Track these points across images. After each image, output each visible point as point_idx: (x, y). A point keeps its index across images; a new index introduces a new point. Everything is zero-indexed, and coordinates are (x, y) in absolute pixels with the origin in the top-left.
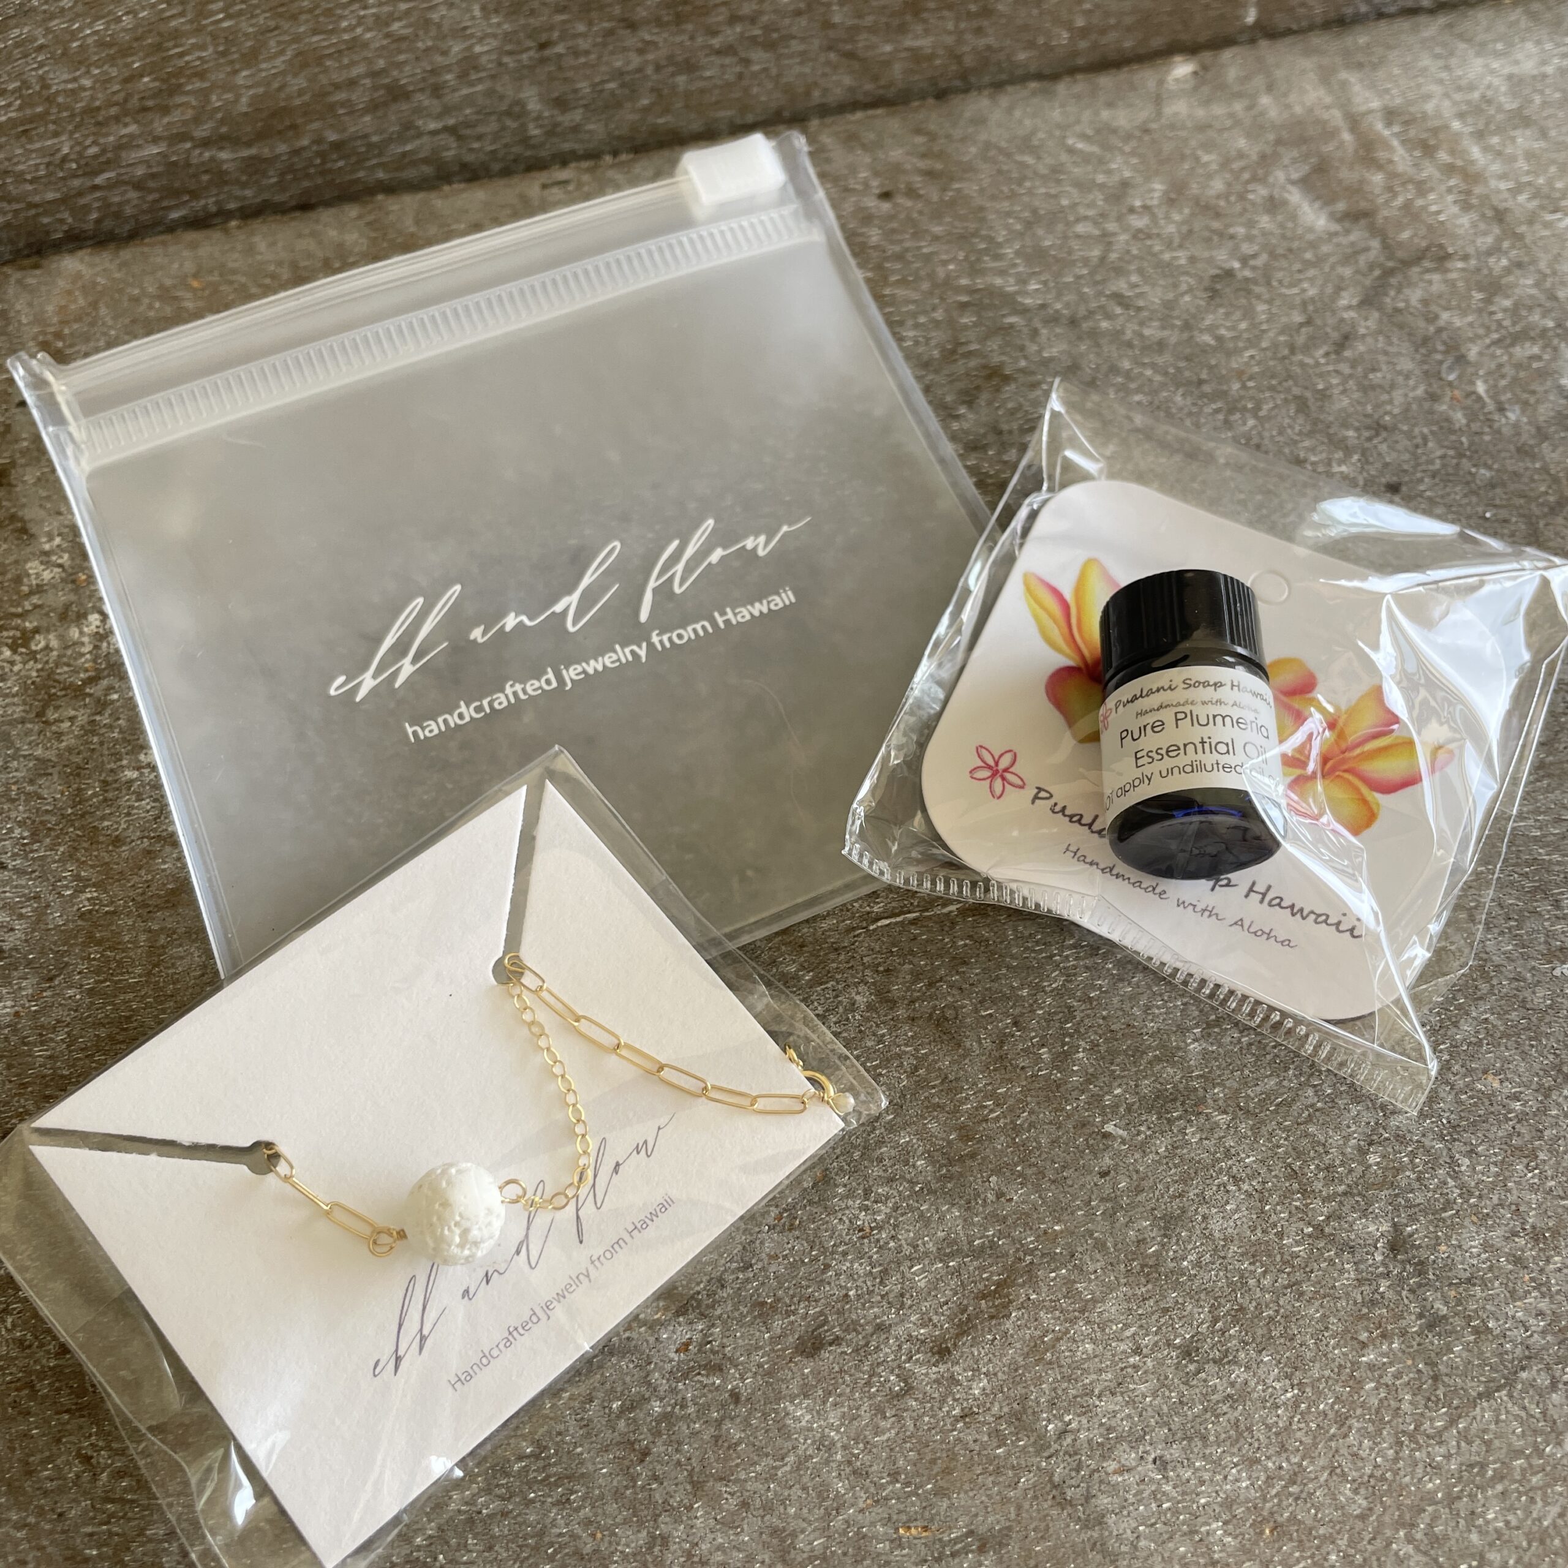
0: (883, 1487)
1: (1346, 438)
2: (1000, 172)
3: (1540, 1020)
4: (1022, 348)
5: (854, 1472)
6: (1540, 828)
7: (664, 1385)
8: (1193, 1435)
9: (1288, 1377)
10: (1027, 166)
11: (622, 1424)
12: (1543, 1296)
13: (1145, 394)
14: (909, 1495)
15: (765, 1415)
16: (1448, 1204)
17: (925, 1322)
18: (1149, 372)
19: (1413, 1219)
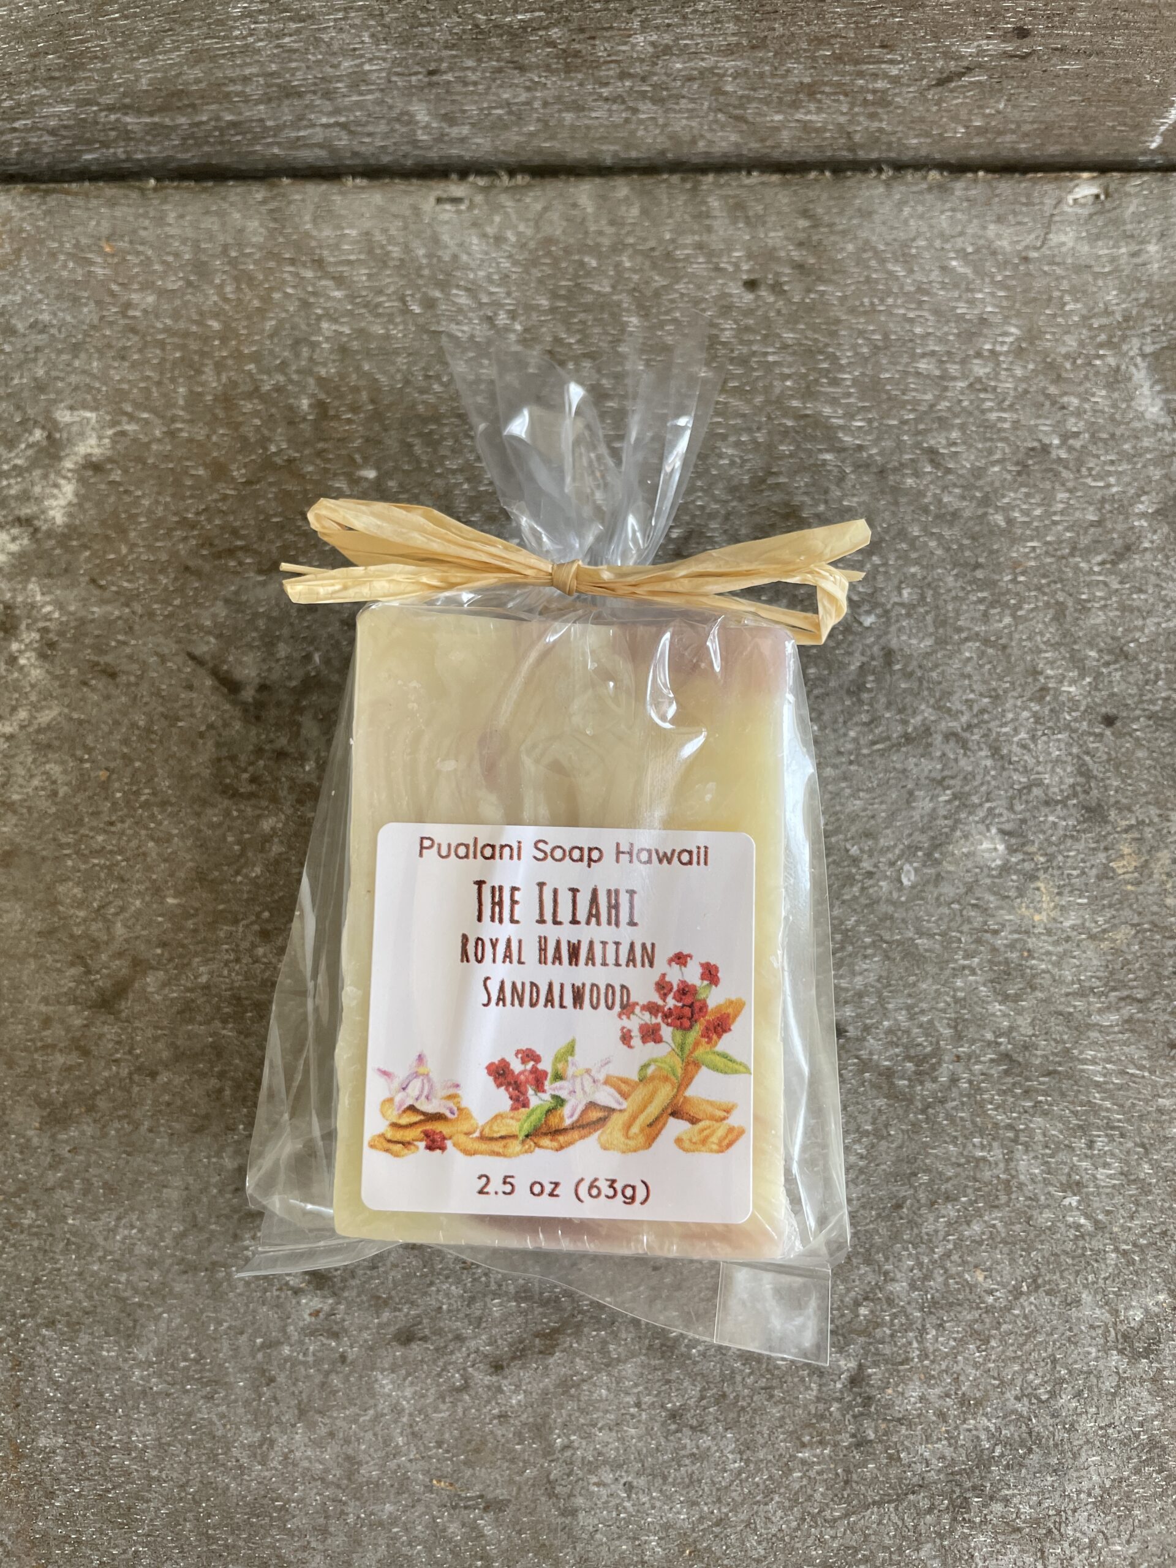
0: (430, 1449)
1: (1087, 657)
2: (868, 280)
3: (1037, 1236)
4: (826, 491)
5: (413, 1433)
6: (1105, 1076)
7: (295, 1336)
8: (657, 1474)
9: (741, 1453)
10: (897, 278)
11: (260, 1356)
12: (950, 1445)
13: (922, 567)
14: (447, 1459)
15: (361, 1377)
16: (907, 1360)
17: (492, 1342)
18: (933, 544)
19: (876, 1364)
